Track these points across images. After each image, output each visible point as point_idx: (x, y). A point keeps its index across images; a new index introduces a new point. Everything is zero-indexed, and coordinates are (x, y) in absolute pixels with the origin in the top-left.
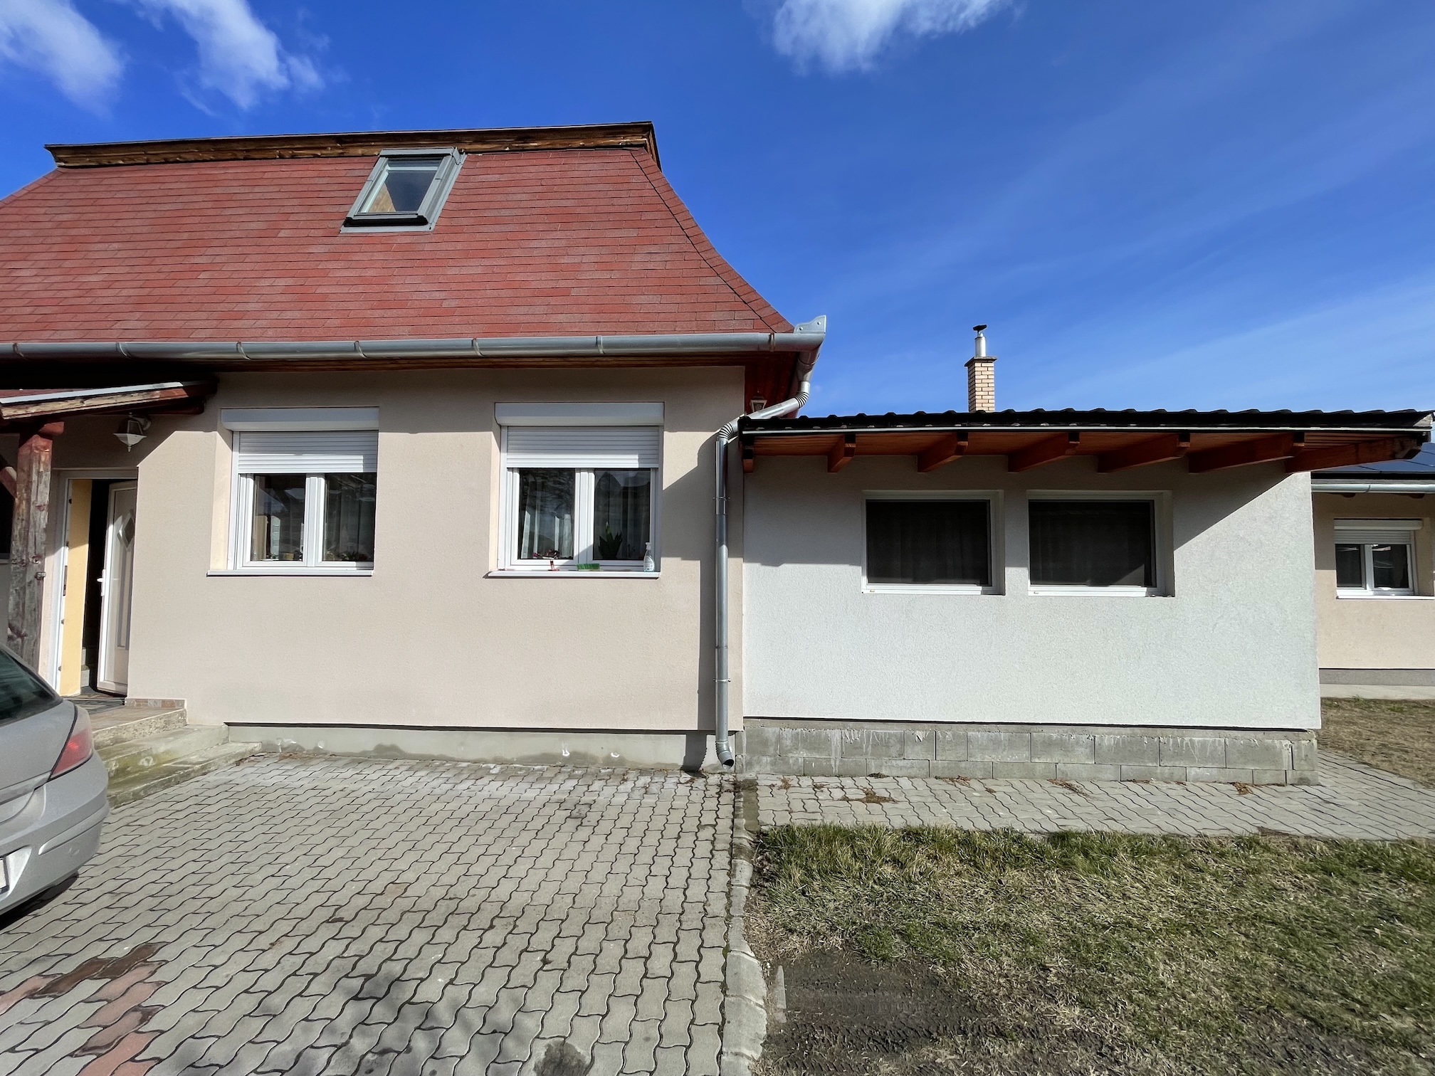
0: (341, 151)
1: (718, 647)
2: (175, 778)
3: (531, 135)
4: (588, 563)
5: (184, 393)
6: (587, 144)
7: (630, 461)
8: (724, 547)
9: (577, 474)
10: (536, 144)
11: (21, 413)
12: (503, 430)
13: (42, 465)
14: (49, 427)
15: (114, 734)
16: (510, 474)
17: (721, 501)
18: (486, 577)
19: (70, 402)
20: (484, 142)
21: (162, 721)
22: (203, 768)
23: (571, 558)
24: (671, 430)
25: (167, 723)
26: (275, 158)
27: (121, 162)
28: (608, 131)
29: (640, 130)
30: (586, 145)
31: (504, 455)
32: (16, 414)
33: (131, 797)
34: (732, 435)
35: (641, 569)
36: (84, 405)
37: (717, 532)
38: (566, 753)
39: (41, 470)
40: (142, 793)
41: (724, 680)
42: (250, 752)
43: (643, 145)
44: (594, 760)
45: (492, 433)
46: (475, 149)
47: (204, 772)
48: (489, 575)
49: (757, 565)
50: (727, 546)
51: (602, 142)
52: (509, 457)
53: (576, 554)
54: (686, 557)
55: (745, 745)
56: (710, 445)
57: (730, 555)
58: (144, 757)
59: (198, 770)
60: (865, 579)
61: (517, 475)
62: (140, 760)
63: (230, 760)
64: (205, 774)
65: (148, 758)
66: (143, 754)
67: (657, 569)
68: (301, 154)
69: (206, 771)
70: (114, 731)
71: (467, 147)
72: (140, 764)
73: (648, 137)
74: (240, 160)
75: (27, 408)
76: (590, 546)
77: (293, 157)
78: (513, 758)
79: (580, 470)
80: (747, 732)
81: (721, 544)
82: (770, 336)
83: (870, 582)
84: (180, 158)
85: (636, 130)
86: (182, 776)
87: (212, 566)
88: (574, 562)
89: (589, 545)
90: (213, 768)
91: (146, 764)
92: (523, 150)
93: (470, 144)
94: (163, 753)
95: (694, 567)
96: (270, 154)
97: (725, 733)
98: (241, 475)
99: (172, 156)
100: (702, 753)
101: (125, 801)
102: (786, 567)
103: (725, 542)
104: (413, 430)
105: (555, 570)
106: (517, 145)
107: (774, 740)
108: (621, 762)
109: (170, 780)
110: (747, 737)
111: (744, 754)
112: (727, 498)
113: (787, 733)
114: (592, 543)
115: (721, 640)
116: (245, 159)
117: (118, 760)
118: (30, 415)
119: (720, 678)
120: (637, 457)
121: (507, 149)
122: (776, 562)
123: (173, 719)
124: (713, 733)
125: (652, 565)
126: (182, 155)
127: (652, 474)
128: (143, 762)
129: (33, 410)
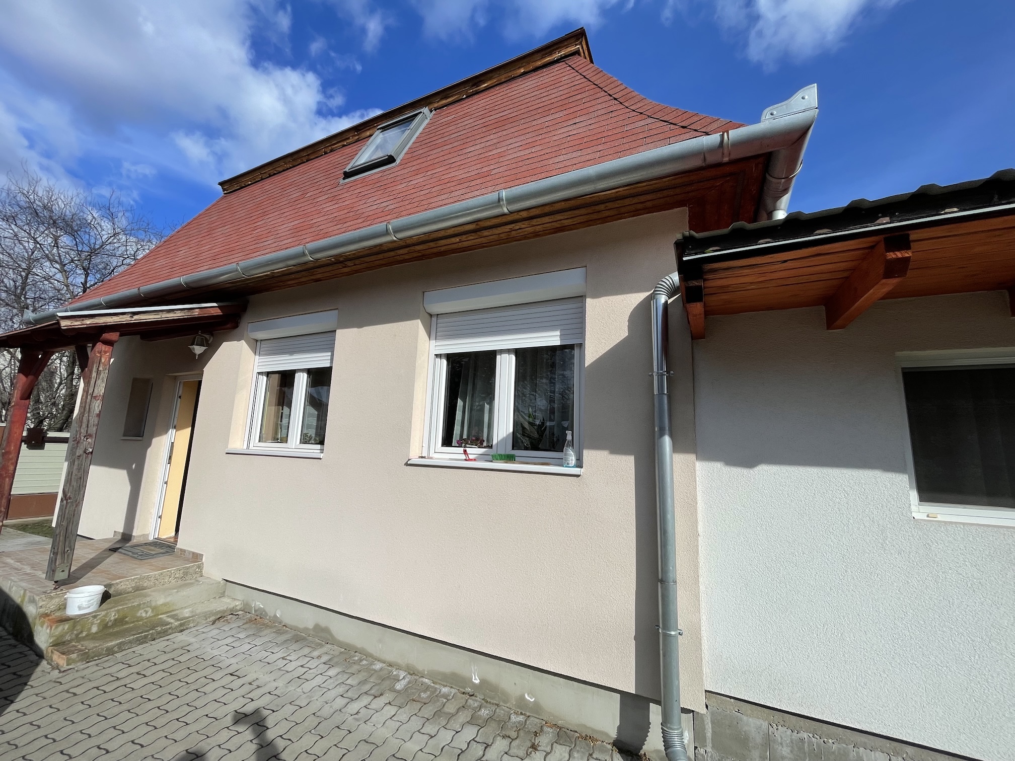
0: (357, 137)
1: (662, 581)
2: (152, 634)
3: (482, 79)
4: (507, 453)
5: (219, 311)
6: (528, 70)
7: (551, 339)
8: (667, 440)
9: (498, 357)
10: (486, 85)
11: (77, 324)
12: (433, 319)
13: (101, 365)
14: (106, 336)
15: (136, 582)
16: (438, 361)
17: (661, 376)
18: (407, 464)
19: (121, 316)
20: (446, 98)
21: (181, 572)
22: (181, 625)
23: (491, 447)
24: (595, 296)
25: (186, 574)
26: (322, 155)
27: (250, 183)
28: (543, 53)
29: (572, 40)
30: (526, 70)
31: (433, 342)
32: (72, 324)
33: (104, 652)
34: (672, 292)
35: (561, 463)
36: (133, 319)
37: (656, 418)
38: (475, 679)
39: (101, 369)
40: (116, 649)
41: (673, 633)
42: (231, 610)
43: (577, 53)
44: (506, 697)
45: (419, 321)
46: (442, 105)
47: (182, 628)
48: (408, 463)
49: (718, 466)
50: (671, 436)
51: (539, 63)
52: (438, 343)
53: (495, 442)
54: (617, 449)
55: (709, 734)
56: (643, 311)
57: (676, 449)
58: (143, 609)
59: (176, 627)
60: (914, 495)
61: (445, 362)
62: (138, 611)
63: (209, 617)
64: (182, 631)
65: (147, 609)
66: (142, 606)
67: (579, 465)
68: (335, 147)
69: (185, 628)
70: (136, 580)
71: (436, 105)
72: (139, 614)
73: (581, 44)
74: (305, 162)
75: (83, 320)
76: (509, 435)
77: (332, 151)
78: (424, 670)
79: (502, 351)
80: (712, 714)
81: (662, 434)
82: (723, 136)
83: (922, 499)
84: (276, 171)
85: (569, 41)
86: (159, 633)
87: (230, 446)
88: (492, 452)
89: (508, 433)
90: (192, 625)
91: (144, 615)
92: (477, 93)
93: (438, 102)
94: (162, 605)
95: (626, 465)
96: (320, 153)
97: (676, 711)
98: (259, 373)
99: (272, 171)
100: (644, 727)
101: (99, 655)
102: (764, 470)
103: (667, 431)
104: (360, 325)
105: (471, 460)
106: (471, 91)
107: (759, 740)
108: (537, 708)
109: (146, 637)
110: (713, 722)
111: (709, 749)
112: (668, 372)
113: (783, 734)
114: (511, 430)
115: (665, 571)
116: (307, 161)
117: (118, 611)
118: (85, 326)
119: (666, 627)
120: (558, 333)
121: (465, 96)
122: (749, 463)
123: (191, 571)
124: (658, 702)
125: (572, 460)
126: (276, 169)
127: (576, 352)
128: (142, 613)
129: (88, 322)
